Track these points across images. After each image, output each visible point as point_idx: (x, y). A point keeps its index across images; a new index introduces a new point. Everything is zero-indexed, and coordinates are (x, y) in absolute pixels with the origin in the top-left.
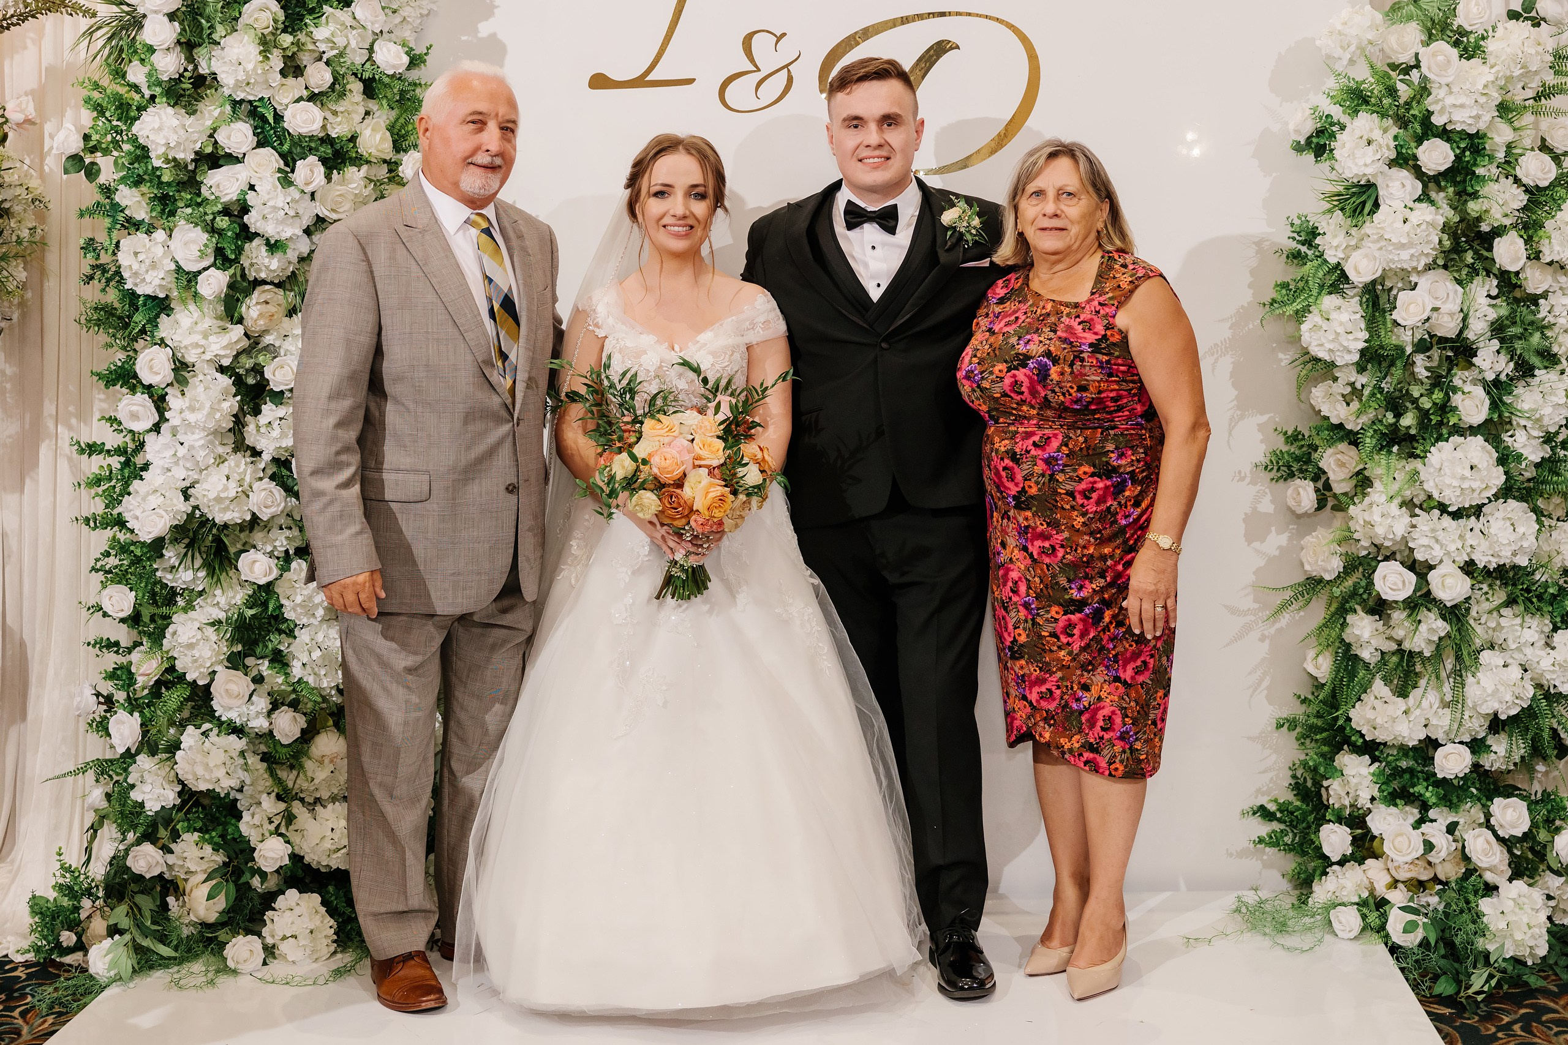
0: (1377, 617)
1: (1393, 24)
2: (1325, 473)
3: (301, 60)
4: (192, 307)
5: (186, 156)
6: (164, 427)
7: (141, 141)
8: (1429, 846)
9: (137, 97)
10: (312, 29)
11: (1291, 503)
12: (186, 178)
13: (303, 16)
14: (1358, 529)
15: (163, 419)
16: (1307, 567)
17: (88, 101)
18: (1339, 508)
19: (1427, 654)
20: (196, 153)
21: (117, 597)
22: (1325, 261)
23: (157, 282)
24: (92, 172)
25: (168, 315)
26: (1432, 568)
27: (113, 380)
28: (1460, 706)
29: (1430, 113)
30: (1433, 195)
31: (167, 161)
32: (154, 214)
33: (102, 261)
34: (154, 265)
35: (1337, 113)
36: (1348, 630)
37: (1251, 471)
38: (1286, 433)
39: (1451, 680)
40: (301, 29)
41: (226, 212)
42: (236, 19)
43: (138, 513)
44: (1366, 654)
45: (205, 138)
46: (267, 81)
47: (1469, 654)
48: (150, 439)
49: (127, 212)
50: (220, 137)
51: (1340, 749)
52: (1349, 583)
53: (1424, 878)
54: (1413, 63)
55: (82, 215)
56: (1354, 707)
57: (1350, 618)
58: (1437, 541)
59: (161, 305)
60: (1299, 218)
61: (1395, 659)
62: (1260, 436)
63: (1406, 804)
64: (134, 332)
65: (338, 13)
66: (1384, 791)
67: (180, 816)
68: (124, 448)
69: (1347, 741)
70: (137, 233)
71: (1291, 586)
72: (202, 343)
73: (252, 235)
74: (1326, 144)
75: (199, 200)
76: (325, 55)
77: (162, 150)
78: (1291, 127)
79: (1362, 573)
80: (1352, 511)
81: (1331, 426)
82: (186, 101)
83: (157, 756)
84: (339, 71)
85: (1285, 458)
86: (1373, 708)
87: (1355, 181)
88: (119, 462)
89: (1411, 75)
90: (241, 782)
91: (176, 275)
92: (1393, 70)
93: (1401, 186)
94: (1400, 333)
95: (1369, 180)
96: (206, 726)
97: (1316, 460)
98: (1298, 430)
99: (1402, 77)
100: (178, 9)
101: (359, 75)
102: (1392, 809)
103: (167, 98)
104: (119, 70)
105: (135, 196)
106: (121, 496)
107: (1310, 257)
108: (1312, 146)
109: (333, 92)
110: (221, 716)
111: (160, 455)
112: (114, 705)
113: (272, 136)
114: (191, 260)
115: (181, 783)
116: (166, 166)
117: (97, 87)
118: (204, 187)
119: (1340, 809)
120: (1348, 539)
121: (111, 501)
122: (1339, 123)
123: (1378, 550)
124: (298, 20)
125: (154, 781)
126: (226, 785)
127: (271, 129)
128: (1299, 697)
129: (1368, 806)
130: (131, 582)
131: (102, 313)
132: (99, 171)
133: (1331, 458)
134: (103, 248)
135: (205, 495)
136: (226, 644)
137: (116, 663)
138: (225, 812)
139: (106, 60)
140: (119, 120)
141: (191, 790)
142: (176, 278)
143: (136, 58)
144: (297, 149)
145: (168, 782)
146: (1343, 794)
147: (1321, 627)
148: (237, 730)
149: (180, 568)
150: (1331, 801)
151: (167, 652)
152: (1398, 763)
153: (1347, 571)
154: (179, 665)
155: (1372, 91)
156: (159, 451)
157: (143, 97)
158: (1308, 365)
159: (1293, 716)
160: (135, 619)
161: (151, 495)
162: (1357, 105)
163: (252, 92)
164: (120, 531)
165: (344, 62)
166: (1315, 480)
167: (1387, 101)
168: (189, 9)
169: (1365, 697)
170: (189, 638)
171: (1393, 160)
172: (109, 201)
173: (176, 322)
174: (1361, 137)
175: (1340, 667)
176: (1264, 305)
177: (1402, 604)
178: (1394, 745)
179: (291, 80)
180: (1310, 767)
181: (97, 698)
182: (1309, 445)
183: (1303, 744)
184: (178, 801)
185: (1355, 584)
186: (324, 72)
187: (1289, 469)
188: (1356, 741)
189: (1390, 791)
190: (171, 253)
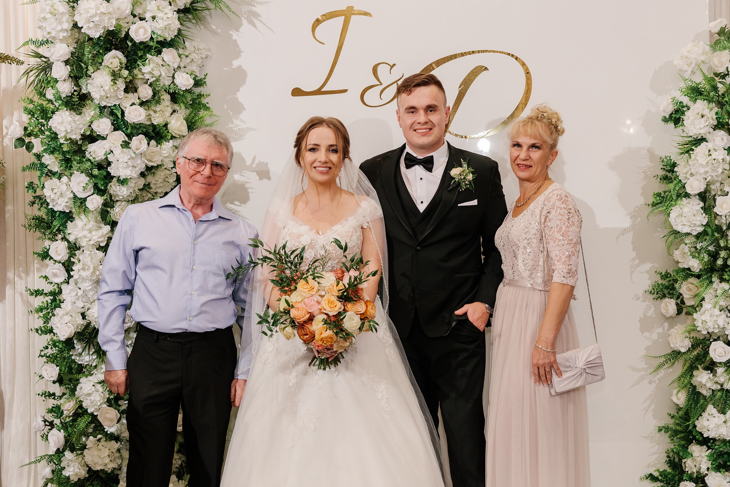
0: (709, 372)
1: (716, 51)
2: (681, 295)
3: (136, 84)
4: (83, 216)
5: (76, 137)
6: (71, 280)
7: (54, 130)
9: (51, 106)
10: (141, 67)
11: (663, 311)
12: (77, 149)
13: (137, 60)
14: (699, 325)
15: (70, 277)
16: (672, 345)
17: (26, 109)
18: (688, 314)
20: (82, 135)
21: (49, 369)
22: (680, 181)
23: (64, 204)
24: (29, 147)
25: (72, 222)
27: (45, 256)
31: (67, 140)
32: (62, 168)
33: (37, 194)
34: (62, 195)
35: (686, 100)
36: (694, 379)
37: (643, 294)
38: (661, 273)
40: (135, 68)
41: (100, 166)
42: (101, 64)
43: (58, 325)
44: (703, 391)
45: (86, 127)
46: (116, 96)
48: (64, 287)
49: (49, 168)
50: (94, 127)
51: (690, 442)
52: (695, 353)
54: (727, 73)
55: (24, 170)
56: (698, 419)
57: (695, 373)
59: (68, 217)
60: (666, 157)
61: (719, 394)
62: (648, 276)
63: (727, 471)
64: (54, 231)
65: (155, 58)
66: (714, 465)
67: (88, 483)
68: (54, 292)
69: (694, 438)
70: (54, 178)
71: (664, 356)
72: (89, 235)
73: (112, 177)
74: (680, 118)
75: (84, 160)
76: (149, 81)
77: (64, 134)
78: (661, 109)
79: (701, 348)
80: (695, 315)
81: (684, 270)
82: (76, 108)
83: (75, 452)
84: (157, 89)
85: (661, 287)
86: (708, 420)
87: (695, 137)
88: (50, 299)
89: (725, 79)
90: (119, 465)
91: (74, 200)
92: (717, 77)
93: (721, 139)
94: (719, 219)
95: (702, 137)
96: (99, 436)
97: (677, 288)
98: (668, 272)
99: (721, 80)
100: (69, 58)
101: (167, 91)
102: (718, 474)
103: (66, 107)
104: (42, 93)
105: (52, 159)
106: (51, 317)
107: (673, 179)
108: (673, 119)
109: (154, 100)
110: (107, 431)
111: (69, 295)
112: (54, 426)
113: (121, 125)
114: (81, 192)
115: (87, 466)
116: (66, 143)
117: (32, 102)
118: (87, 153)
119: (691, 473)
120: (693, 330)
121: (47, 320)
122: (687, 106)
123: (711, 336)
124: (134, 62)
125: (74, 465)
126: (110, 467)
127: (121, 121)
128: (670, 415)
129: (706, 472)
130: (59, 362)
131: (37, 221)
132: (33, 146)
133: (685, 287)
134: (38, 187)
135: (93, 316)
136: (107, 393)
137: (54, 404)
138: (112, 481)
139: (35, 87)
140: (42, 119)
141: (93, 470)
142: (74, 202)
143: (49, 86)
144: (134, 131)
145: (81, 466)
146: (693, 466)
147: (680, 377)
148: (116, 438)
149: (83, 354)
150: (687, 470)
151: (78, 398)
152: (721, 449)
153: (694, 347)
154: (84, 405)
155: (704, 89)
156: (69, 294)
157: (55, 106)
158: (672, 237)
159: (667, 425)
160: (60, 381)
161: (65, 315)
162: (696, 96)
163: (110, 102)
164: (54, 336)
165: (159, 84)
166: (677, 299)
167: (712, 94)
168: (76, 59)
169: (703, 414)
170: (88, 391)
171: (715, 126)
172: (39, 162)
173: (76, 225)
174: (698, 114)
175: (690, 398)
176: (649, 205)
177: (723, 364)
178: (719, 439)
179: (130, 95)
180: (676, 452)
181: (45, 423)
182: (673, 279)
183: (672, 439)
184: (87, 476)
185: (698, 354)
186: (148, 90)
187: (663, 293)
188: (698, 438)
189: (717, 464)
190: (71, 188)
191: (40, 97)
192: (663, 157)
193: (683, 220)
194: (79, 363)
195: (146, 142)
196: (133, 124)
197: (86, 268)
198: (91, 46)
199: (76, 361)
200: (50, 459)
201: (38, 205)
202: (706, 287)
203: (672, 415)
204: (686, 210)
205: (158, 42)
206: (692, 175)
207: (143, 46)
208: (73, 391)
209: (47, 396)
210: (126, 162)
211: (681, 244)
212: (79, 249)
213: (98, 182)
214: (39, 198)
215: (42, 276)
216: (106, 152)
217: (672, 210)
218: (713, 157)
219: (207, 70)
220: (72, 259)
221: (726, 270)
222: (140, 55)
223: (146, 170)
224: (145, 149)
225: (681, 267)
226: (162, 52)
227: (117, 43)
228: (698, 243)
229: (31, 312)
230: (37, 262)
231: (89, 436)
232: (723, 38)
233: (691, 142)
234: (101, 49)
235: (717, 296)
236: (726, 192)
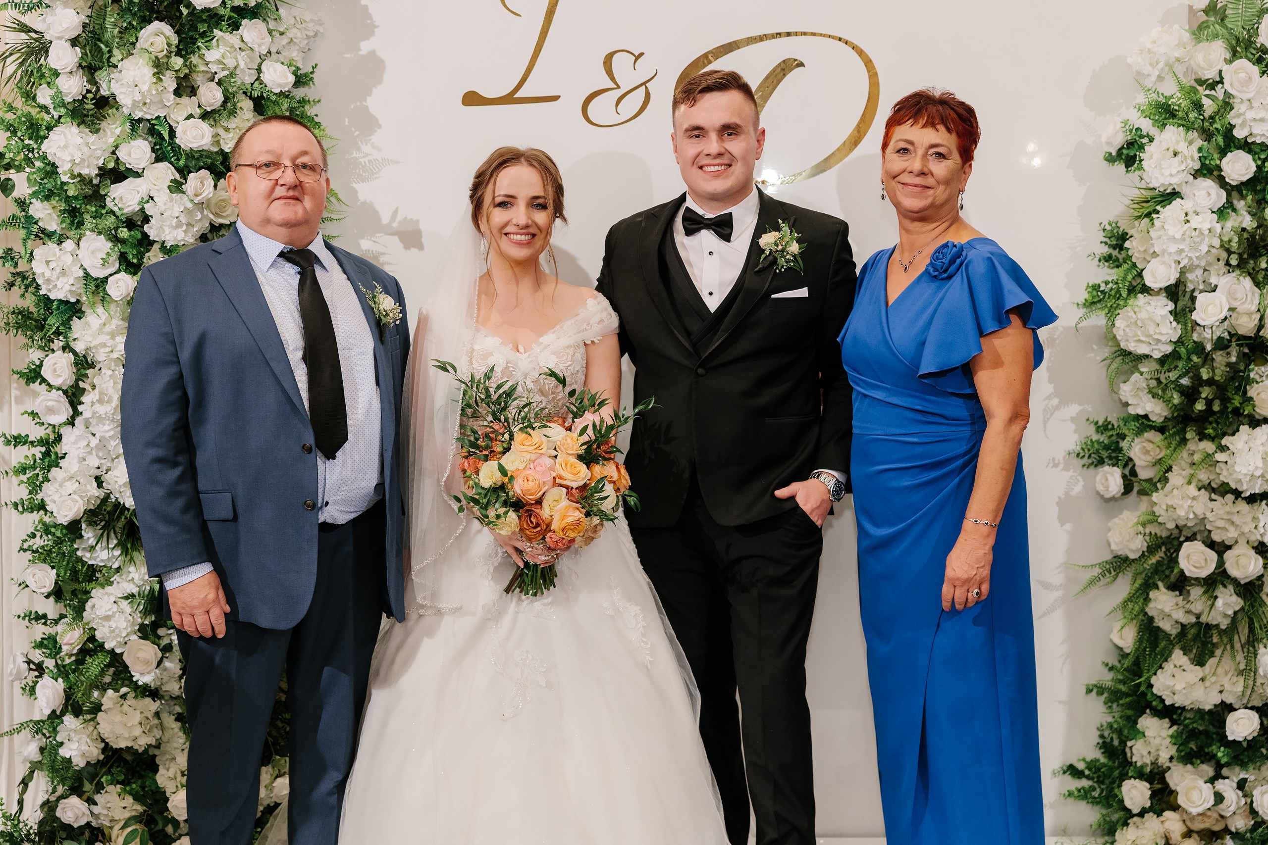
0: (1177, 593)
1: (1200, 42)
2: (1131, 459)
3: (195, 80)
4: (100, 310)
5: (90, 171)
6: (78, 421)
7: (50, 158)
8: (1219, 798)
9: (47, 117)
10: (204, 52)
11: (1100, 488)
12: (91, 192)
13: (196, 39)
14: (1162, 513)
15: (76, 413)
16: (1113, 547)
18: (1143, 493)
19: (1223, 627)
20: (100, 169)
21: (39, 574)
22: (1134, 265)
23: (67, 287)
24: (5, 187)
25: (80, 318)
26: (1229, 547)
27: (33, 378)
28: (1252, 674)
29: (1233, 127)
30: (1235, 202)
31: (73, 177)
32: (64, 225)
33: (18, 270)
34: (64, 272)
35: (1146, 125)
36: (1151, 605)
37: (1064, 458)
38: (1097, 423)
39: (1245, 650)
40: (193, 52)
41: (130, 223)
42: (134, 44)
43: (56, 497)
44: (1166, 626)
45: (107, 154)
46: (161, 101)
47: (1260, 626)
48: (66, 431)
49: (40, 224)
50: (121, 154)
51: (1142, 712)
52: (1153, 560)
53: (1217, 828)
54: (1218, 79)
56: (1155, 674)
57: (1152, 594)
58: (1233, 523)
59: (73, 309)
60: (1110, 224)
61: (1193, 631)
62: (1073, 427)
63: (1202, 762)
64: (49, 333)
65: (227, 36)
66: (1181, 751)
67: (104, 770)
68: (46, 439)
69: (1149, 705)
70: (49, 243)
71: (1100, 564)
72: (110, 343)
73: (152, 243)
74: (1135, 155)
75: (104, 211)
76: (216, 76)
77: (68, 166)
78: (1104, 139)
79: (1165, 552)
80: (1155, 497)
81: (1137, 417)
82: (90, 121)
83: (81, 717)
84: (230, 91)
85: (1096, 446)
86: (1173, 676)
87: (1162, 190)
88: (40, 452)
89: (1215, 90)
90: (157, 740)
91: (85, 282)
92: (1200, 85)
93: (1207, 195)
94: (1200, 332)
95: (1174, 189)
96: (124, 690)
97: (1125, 448)
98: (1109, 420)
99: (1207, 92)
100: (79, 35)
101: (249, 94)
102: (1189, 766)
103: (72, 118)
104: (30, 93)
105: (47, 209)
106: (43, 482)
107: (1121, 261)
108: (1123, 157)
109: (225, 110)
110: (138, 681)
111: (76, 446)
112: (44, 671)
113: (168, 152)
114: (97, 268)
115: (103, 740)
116: (72, 181)
117: (11, 108)
118: (108, 199)
119: (1142, 767)
120: (1151, 522)
121: (35, 487)
122: (1148, 136)
123: (1181, 531)
124: (191, 43)
125: (80, 739)
126: (142, 742)
127: (168, 146)
128: (1107, 665)
129: (1168, 764)
130: (54, 561)
131: (20, 317)
132: (13, 186)
133: (1138, 447)
134: (21, 257)
135: (116, 482)
136: (139, 615)
137: (44, 634)
138: (144, 767)
139: (18, 83)
140: (29, 139)
141: (112, 747)
142: (85, 284)
143: (43, 81)
144: (191, 162)
145: (92, 740)
146: (1145, 753)
147: (1126, 602)
148: (152, 693)
149: (97, 548)
150: (1134, 760)
151: (88, 624)
152: (1195, 725)
153: (1151, 549)
154: (98, 635)
155: (1179, 106)
156: (75, 443)
157: (53, 117)
158: (1119, 360)
159: (1101, 683)
160: (57, 593)
161: (68, 481)
162: (1165, 119)
163: (149, 111)
164: (46, 515)
165: (235, 82)
166: (1125, 467)
167: (1193, 115)
168: (90, 35)
169: (1165, 665)
170: (106, 611)
171: (1197, 171)
172: (24, 214)
173: (88, 324)
174: (1168, 149)
175: (1143, 638)
176: (1078, 304)
177: (1202, 581)
178: (1192, 709)
179: (185, 100)
180: (1116, 729)
181: (29, 665)
182: (1118, 434)
183: (1110, 707)
184: (102, 757)
185: (1158, 562)
186: (215, 92)
187: (1099, 457)
188: (1156, 706)
189: (1188, 750)
190: (80, 261)
191: (26, 101)
192: (1105, 223)
193: (1139, 333)
194: (90, 563)
195: (212, 183)
196: (188, 152)
197: (106, 399)
198: (118, 14)
199: (84, 559)
200: (37, 727)
201: (20, 288)
202: (1175, 450)
203: (1110, 665)
204: (1143, 315)
205: (234, 9)
206: (1155, 254)
207: (207, 14)
208: (79, 611)
209: (32, 619)
210: (177, 218)
211: (1133, 373)
212: (92, 366)
213: (128, 251)
214: (23, 276)
215: (26, 412)
216: (142, 198)
217: (1119, 314)
218: (1193, 224)
219: (316, 57)
220: (81, 383)
221: (1211, 419)
222: (201, 31)
223: (210, 231)
224: (211, 195)
225: (1133, 412)
226: (241, 25)
227: (162, 8)
228: (1163, 372)
229: (7, 473)
230: (16, 387)
231: (105, 690)
232: (1213, 19)
233: (1155, 198)
234: (134, 19)
235: (1194, 464)
236: (1213, 286)
